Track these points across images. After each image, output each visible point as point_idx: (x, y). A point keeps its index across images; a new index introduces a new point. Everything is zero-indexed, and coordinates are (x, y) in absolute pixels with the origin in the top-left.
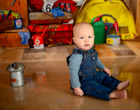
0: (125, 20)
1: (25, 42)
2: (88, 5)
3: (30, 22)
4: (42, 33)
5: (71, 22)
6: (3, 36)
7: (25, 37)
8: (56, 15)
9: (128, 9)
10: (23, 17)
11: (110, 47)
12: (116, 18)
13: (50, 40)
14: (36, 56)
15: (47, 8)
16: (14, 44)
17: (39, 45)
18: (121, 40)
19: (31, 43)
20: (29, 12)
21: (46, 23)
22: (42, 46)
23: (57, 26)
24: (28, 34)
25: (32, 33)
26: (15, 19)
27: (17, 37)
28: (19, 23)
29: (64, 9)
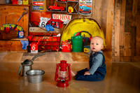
1: (24, 47)
2: (71, 24)
3: (29, 33)
4: (37, 42)
5: (59, 35)
6: (9, 42)
7: (25, 44)
8: (48, 30)
10: (25, 30)
12: (91, 34)
13: (43, 47)
15: (42, 25)
16: (16, 49)
17: (34, 51)
19: (29, 49)
20: (29, 26)
21: (41, 35)
22: (37, 51)
23: (48, 38)
24: (27, 42)
25: (30, 42)
26: (19, 31)
27: (19, 44)
28: (21, 34)
29: (54, 26)
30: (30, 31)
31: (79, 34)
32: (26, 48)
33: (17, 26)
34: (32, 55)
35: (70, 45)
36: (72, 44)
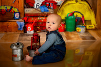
0: (89, 15)
1: (21, 28)
2: (65, 5)
3: (25, 15)
4: (33, 22)
6: (5, 24)
7: (21, 25)
8: (43, 11)
9: (91, 8)
10: (21, 11)
11: (78, 34)
12: (83, 14)
13: (38, 28)
14: (28, 39)
15: (37, 6)
16: (13, 30)
17: (30, 31)
18: (86, 29)
19: (25, 29)
20: (24, 8)
21: (36, 16)
22: (32, 32)
23: (43, 18)
24: (23, 23)
25: (26, 23)
26: (14, 12)
27: (15, 25)
28: (17, 16)
29: (49, 7)
30: (26, 12)
31: (72, 14)
32: (22, 29)
33: (12, 7)
35: (63, 25)
36: (65, 24)
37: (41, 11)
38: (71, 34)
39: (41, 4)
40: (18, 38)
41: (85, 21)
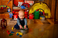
0: (47, 11)
2: (34, 5)
3: (13, 10)
4: (17, 14)
7: (11, 15)
10: (11, 8)
11: (41, 20)
12: (44, 10)
14: (14, 22)
15: (19, 6)
16: (7, 18)
18: (45, 18)
20: (13, 6)
22: (17, 19)
24: (12, 14)
25: (14, 14)
26: (8, 9)
27: (8, 15)
28: (9, 10)
29: (25, 6)
30: (14, 9)
32: (12, 17)
33: (7, 6)
34: (15, 20)
35: (33, 16)
37: (21, 8)
38: (37, 20)
39: (21, 5)
40: (9, 22)
41: (45, 14)
